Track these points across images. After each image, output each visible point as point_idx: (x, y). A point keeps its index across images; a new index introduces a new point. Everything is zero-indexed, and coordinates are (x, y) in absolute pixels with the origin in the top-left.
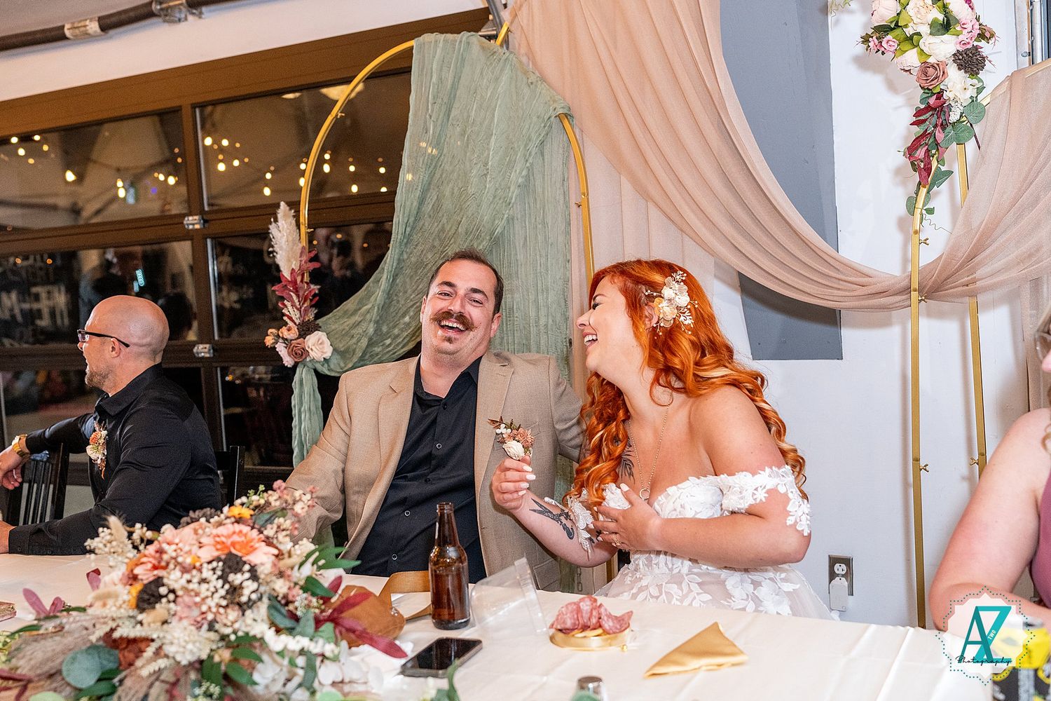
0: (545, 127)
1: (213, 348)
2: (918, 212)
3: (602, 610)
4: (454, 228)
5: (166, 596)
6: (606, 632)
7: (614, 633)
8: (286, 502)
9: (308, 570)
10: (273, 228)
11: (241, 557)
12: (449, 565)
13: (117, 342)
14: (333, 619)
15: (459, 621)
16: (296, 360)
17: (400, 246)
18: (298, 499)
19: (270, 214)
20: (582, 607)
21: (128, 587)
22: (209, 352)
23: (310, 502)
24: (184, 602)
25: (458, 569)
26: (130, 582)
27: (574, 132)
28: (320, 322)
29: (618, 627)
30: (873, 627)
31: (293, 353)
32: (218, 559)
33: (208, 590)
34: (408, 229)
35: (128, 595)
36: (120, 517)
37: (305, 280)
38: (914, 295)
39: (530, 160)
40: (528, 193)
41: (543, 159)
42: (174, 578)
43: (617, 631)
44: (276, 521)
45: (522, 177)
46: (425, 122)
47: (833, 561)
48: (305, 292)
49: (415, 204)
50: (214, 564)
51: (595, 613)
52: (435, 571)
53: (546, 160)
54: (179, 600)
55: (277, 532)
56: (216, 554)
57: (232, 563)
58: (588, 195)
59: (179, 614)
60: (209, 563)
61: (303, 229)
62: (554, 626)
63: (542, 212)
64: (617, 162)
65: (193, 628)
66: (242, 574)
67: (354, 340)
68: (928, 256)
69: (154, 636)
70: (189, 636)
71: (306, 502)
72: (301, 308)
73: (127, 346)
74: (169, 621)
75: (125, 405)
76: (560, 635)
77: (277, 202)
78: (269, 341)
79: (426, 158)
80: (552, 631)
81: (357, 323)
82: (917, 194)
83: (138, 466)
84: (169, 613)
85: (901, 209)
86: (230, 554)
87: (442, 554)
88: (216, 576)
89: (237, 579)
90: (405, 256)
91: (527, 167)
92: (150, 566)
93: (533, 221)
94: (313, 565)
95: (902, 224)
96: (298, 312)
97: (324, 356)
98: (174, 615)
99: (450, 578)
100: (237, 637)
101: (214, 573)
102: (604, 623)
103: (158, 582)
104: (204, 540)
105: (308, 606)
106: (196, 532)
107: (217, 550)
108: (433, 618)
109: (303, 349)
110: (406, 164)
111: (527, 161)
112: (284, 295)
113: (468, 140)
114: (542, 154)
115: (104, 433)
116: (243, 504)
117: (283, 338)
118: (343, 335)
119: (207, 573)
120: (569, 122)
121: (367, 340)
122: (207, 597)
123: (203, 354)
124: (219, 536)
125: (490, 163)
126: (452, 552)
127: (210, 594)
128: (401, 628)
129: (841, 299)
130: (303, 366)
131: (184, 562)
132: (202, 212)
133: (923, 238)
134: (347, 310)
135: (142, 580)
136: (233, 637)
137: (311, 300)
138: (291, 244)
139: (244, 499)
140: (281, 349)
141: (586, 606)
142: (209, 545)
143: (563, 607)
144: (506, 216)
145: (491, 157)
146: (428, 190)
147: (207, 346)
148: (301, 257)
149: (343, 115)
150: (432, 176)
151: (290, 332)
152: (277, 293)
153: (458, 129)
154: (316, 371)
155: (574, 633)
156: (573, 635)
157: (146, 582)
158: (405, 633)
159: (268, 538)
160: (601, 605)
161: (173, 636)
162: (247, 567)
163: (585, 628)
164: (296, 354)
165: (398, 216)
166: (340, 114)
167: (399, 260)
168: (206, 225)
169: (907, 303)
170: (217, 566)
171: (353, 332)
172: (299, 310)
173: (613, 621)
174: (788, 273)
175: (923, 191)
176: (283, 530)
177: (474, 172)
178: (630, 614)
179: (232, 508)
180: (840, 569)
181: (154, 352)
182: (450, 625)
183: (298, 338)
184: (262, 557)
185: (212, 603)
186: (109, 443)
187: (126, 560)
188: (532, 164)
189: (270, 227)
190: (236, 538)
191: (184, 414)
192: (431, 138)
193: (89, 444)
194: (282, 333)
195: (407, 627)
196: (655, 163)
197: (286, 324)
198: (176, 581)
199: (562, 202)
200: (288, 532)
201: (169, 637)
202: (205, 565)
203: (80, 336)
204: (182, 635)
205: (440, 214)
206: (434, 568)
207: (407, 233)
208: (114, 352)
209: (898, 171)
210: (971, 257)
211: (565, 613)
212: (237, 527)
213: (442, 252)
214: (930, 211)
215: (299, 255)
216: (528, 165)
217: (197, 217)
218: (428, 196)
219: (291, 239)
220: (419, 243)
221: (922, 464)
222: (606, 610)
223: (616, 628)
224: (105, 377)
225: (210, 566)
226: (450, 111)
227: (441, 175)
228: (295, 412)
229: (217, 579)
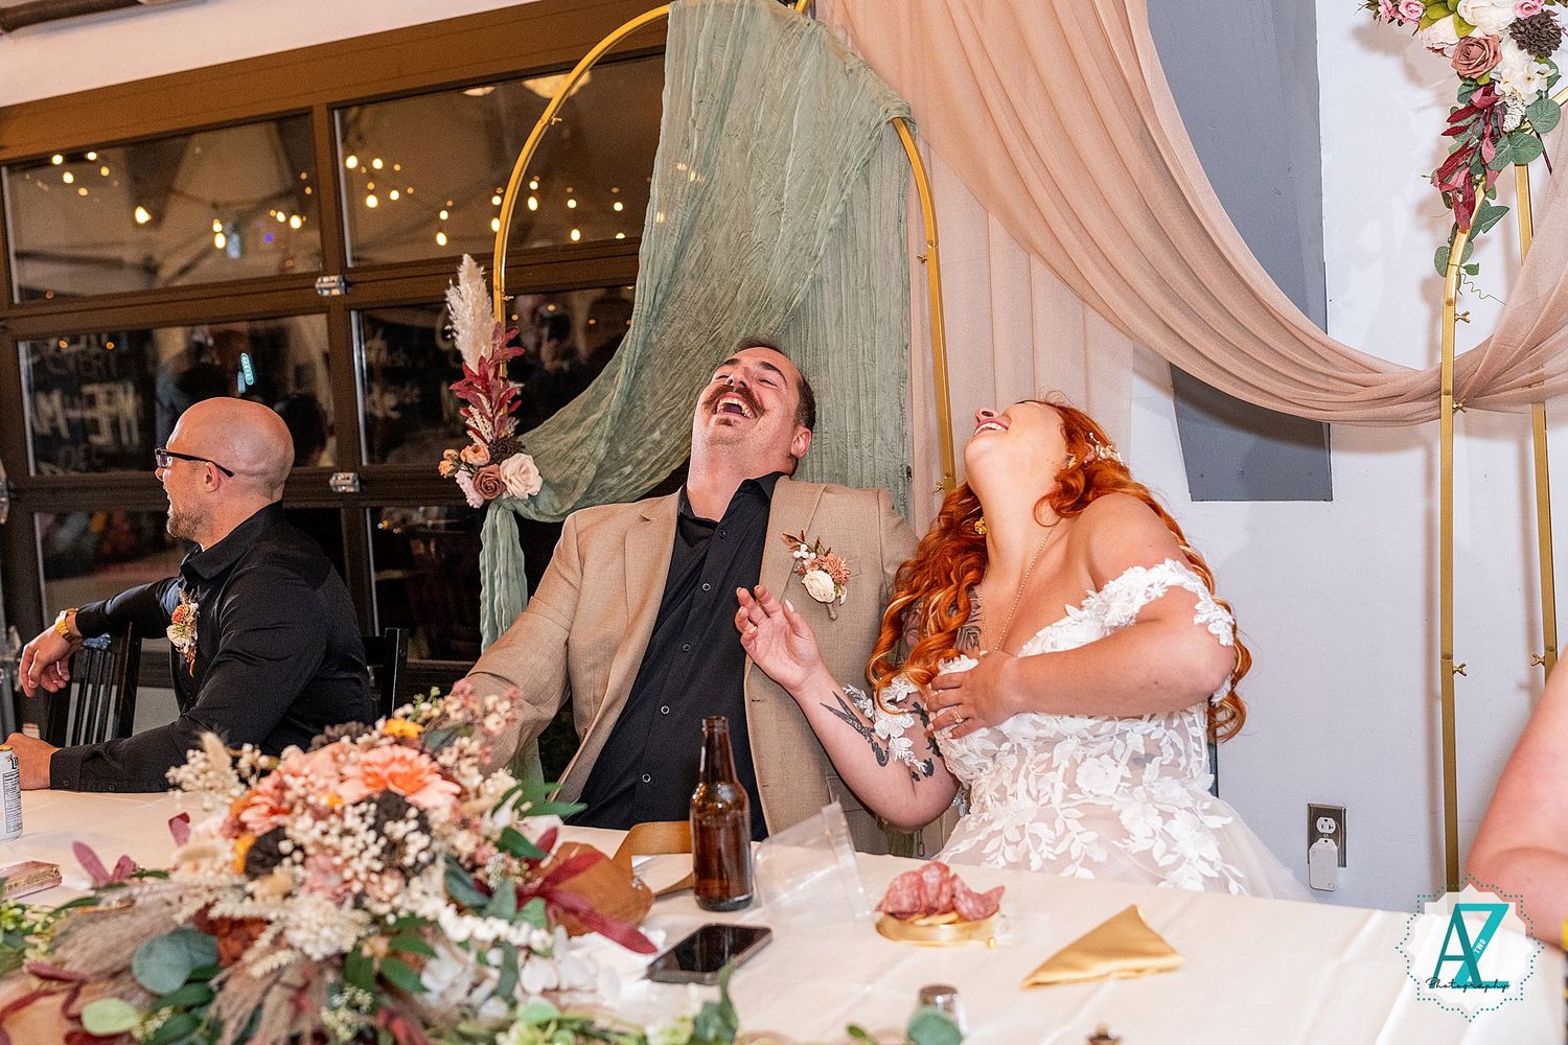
0: (870, 138)
1: (359, 478)
2: (1453, 271)
3: (957, 884)
4: (731, 294)
5: (290, 855)
6: (962, 918)
7: (976, 919)
8: (473, 713)
9: (505, 817)
10: (451, 295)
11: (404, 797)
12: (721, 812)
13: (214, 469)
14: (544, 893)
15: (737, 899)
16: (487, 497)
17: (647, 322)
18: (490, 708)
19: (447, 273)
20: (925, 879)
21: (232, 841)
22: (353, 485)
23: (509, 715)
24: (317, 864)
25: (735, 820)
26: (235, 833)
27: (916, 149)
28: (523, 438)
29: (982, 910)
30: (1379, 915)
31: (481, 486)
32: (369, 800)
33: (353, 846)
34: (659, 297)
35: (232, 852)
36: (219, 735)
37: (501, 375)
38: (1447, 400)
39: (848, 190)
40: (845, 240)
41: (868, 188)
42: (302, 828)
43: (980, 916)
44: (457, 742)
45: (836, 216)
46: (686, 131)
47: (1316, 813)
48: (500, 393)
49: (670, 257)
50: (363, 807)
51: (945, 889)
52: (700, 822)
53: (873, 191)
54: (310, 861)
55: (458, 759)
56: (365, 791)
57: (390, 806)
58: (937, 244)
59: (309, 882)
60: (356, 805)
61: (497, 295)
62: (883, 908)
63: (866, 270)
64: (983, 194)
65: (331, 904)
66: (406, 822)
67: (575, 468)
68: (1467, 340)
69: (272, 916)
70: (325, 915)
71: (503, 713)
72: (494, 417)
73: (230, 474)
74: (294, 892)
75: (227, 564)
76: (892, 922)
77: (458, 254)
78: (445, 468)
79: (688, 186)
80: (880, 915)
81: (580, 440)
82: (1452, 243)
83: (247, 658)
84: (294, 881)
85: (1428, 266)
86: (387, 792)
87: (710, 796)
88: (365, 826)
89: (397, 829)
90: (655, 339)
91: (843, 201)
92: (264, 809)
93: (852, 284)
94: (513, 809)
95: (1428, 290)
96: (490, 423)
97: (529, 491)
98: (303, 883)
99: (722, 832)
100: (399, 920)
101: (363, 821)
102: (959, 903)
103: (278, 833)
104: (348, 770)
105: (506, 873)
106: (335, 758)
107: (368, 785)
108: (697, 893)
109: (497, 481)
110: (657, 196)
111: (843, 191)
112: (469, 398)
113: (752, 157)
114: (868, 183)
115: (194, 606)
116: (406, 716)
117: (466, 464)
118: (559, 460)
119: (351, 821)
120: (910, 134)
121: (595, 467)
122: (352, 858)
123: (344, 488)
124: (369, 764)
125: (786, 195)
126: (725, 792)
127: (355, 852)
128: (648, 908)
129: (1330, 406)
130: (496, 507)
131: (317, 803)
132: (343, 270)
133: (1460, 311)
134: (565, 421)
135: (253, 830)
136: (391, 919)
137: (509, 406)
138: (479, 319)
139: (408, 708)
140: (464, 480)
141: (932, 878)
142: (355, 777)
143: (896, 879)
144: (810, 277)
145: (787, 184)
146: (690, 236)
147: (351, 475)
148: (494, 338)
149: (560, 120)
150: (697, 213)
151: (477, 455)
152: (457, 394)
153: (737, 142)
154: (516, 514)
155: (912, 918)
156: (912, 923)
157: (259, 833)
158: (655, 916)
159: (444, 767)
160: (955, 877)
161: (300, 916)
162: (413, 812)
163: (930, 911)
164: (487, 488)
165: (644, 277)
166: (554, 119)
167: (645, 343)
168: (349, 290)
169: (1435, 413)
170: (368, 811)
171: (574, 454)
172: (491, 420)
173: (973, 899)
174: (1248, 366)
175: (1462, 238)
176: (468, 756)
177: (762, 208)
178: (1000, 891)
179: (391, 721)
180: (1326, 825)
181: (272, 485)
182: (722, 905)
183: (489, 464)
184: (436, 798)
185: (359, 866)
186: (201, 621)
187: (230, 801)
188: (850, 197)
189: (448, 292)
190: (396, 768)
191: (317, 580)
192: (694, 155)
193: (171, 624)
194: (465, 455)
195: (656, 907)
196: (1041, 195)
197: (472, 442)
198: (305, 832)
199: (897, 256)
200: (476, 760)
201: (294, 917)
202: (349, 809)
203: (158, 458)
204: (313, 915)
205: (708, 274)
206: (697, 816)
207: (657, 302)
208: (209, 484)
209: (1422, 208)
210: (1537, 342)
211: (899, 887)
212: (398, 751)
213: (711, 332)
214: (1473, 270)
215: (491, 335)
216: (844, 197)
217: (335, 278)
218: (690, 245)
219: (479, 311)
220: (675, 318)
221: (1456, 664)
222: (963, 884)
223: (979, 913)
224: (197, 522)
225: (358, 810)
226: (724, 113)
227: (710, 214)
228: (485, 577)
229: (368, 830)
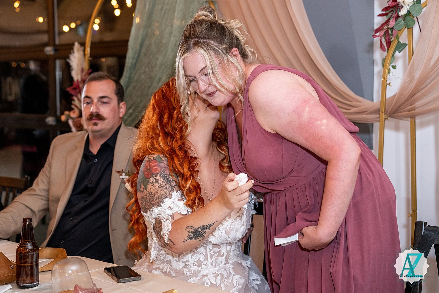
1: (57, 120)
2: (387, 67)
10: (71, 57)
17: (130, 70)
19: (70, 49)
22: (54, 122)
31: (76, 126)
34: (134, 61)
38: (381, 115)
49: (138, 47)
61: (87, 57)
68: (390, 93)
78: (64, 119)
110: (135, 25)
112: (73, 93)
117: (71, 117)
123: (51, 123)
132: (54, 45)
133: (388, 82)
138: (79, 66)
140: (70, 123)
146: (145, 39)
147: (53, 118)
148: (82, 73)
150: (147, 32)
151: (75, 114)
152: (70, 92)
153: (160, 6)
167: (129, 77)
168: (57, 52)
175: (390, 55)
183: (78, 118)
192: (147, 11)
194: (71, 114)
197: (73, 109)
205: (149, 54)
210: (412, 95)
214: (394, 67)
217: (51, 48)
218: (145, 43)
227: (151, 32)
